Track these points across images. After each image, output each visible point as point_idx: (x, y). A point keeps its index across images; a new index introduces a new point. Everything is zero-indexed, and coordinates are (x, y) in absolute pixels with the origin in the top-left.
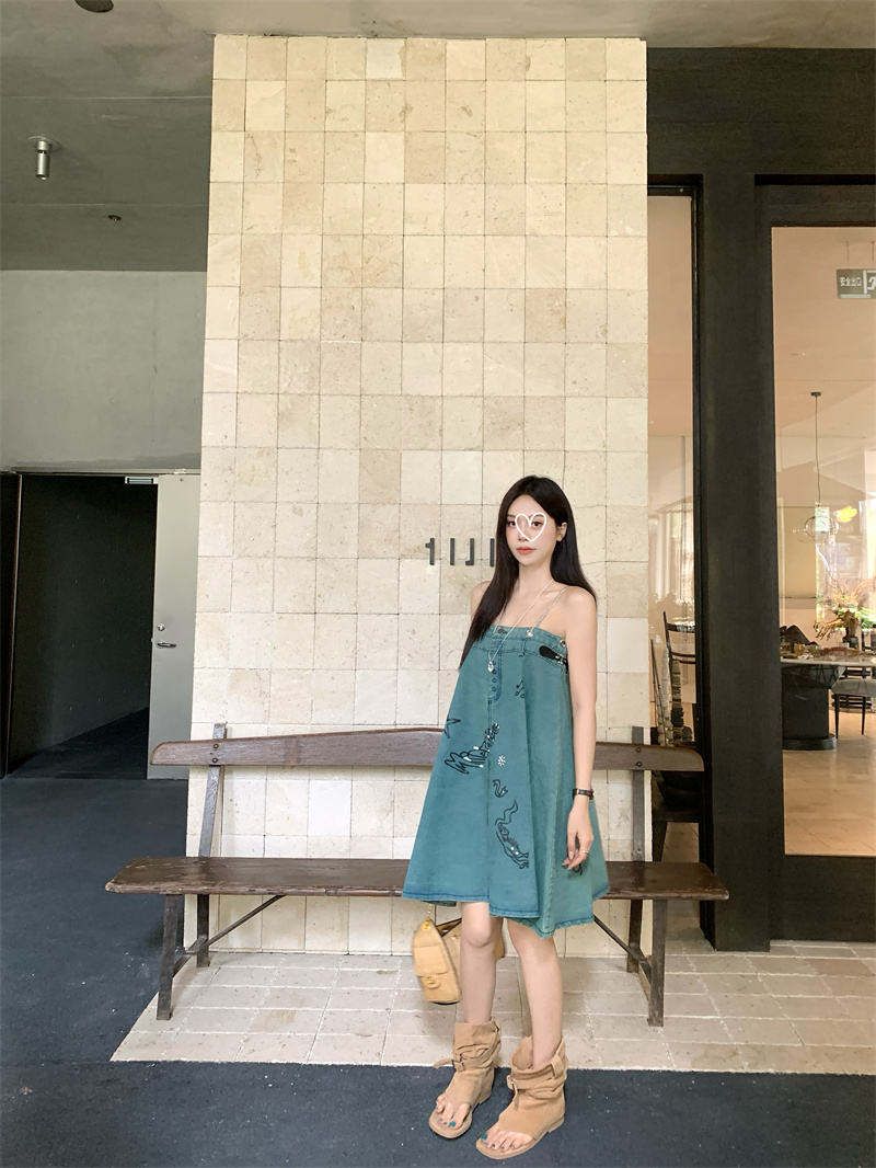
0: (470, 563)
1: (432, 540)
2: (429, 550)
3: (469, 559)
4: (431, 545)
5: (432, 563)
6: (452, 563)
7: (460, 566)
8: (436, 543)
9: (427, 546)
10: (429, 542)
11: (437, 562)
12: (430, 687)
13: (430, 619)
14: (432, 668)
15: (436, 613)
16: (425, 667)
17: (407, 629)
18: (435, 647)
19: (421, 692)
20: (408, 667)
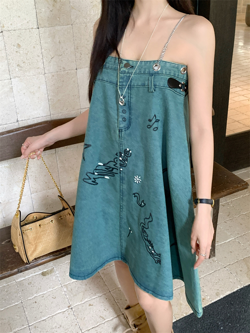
12: (40, 88)
13: (31, 33)
14: (39, 73)
15: (35, 27)
16: (33, 73)
17: (13, 44)
18: (38, 56)
19: (34, 94)
20: (20, 76)
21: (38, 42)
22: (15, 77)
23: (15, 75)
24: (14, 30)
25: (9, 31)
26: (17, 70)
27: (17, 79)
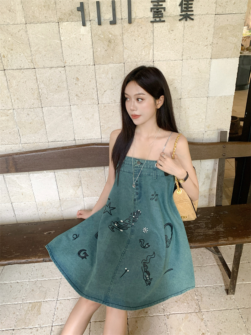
0: (113, 22)
1: (82, 4)
2: (80, 13)
3: (112, 19)
4: (81, 9)
5: (84, 24)
6: (100, 23)
7: (106, 26)
8: (86, 6)
9: (79, 9)
10: (79, 6)
11: (88, 23)
12: (94, 116)
13: (88, 69)
14: (94, 103)
15: (92, 64)
16: (88, 103)
17: (73, 77)
18: (93, 89)
19: (89, 120)
20: (77, 104)
21: (94, 77)
22: (74, 105)
23: (73, 103)
24: (74, 66)
25: (70, 66)
26: (75, 99)
27: (75, 106)
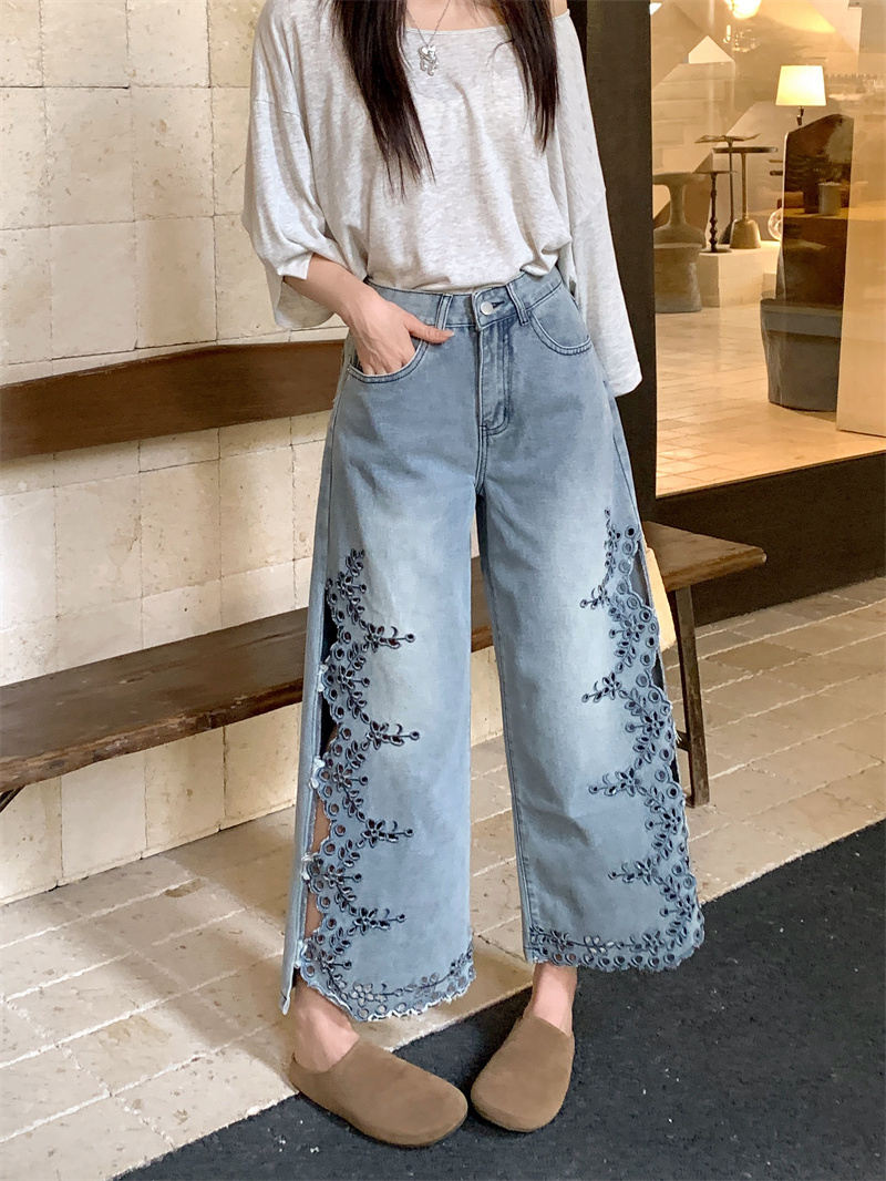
13: (194, 98)
15: (203, 85)
21: (207, 122)
24: (157, 86)
25: (144, 86)
